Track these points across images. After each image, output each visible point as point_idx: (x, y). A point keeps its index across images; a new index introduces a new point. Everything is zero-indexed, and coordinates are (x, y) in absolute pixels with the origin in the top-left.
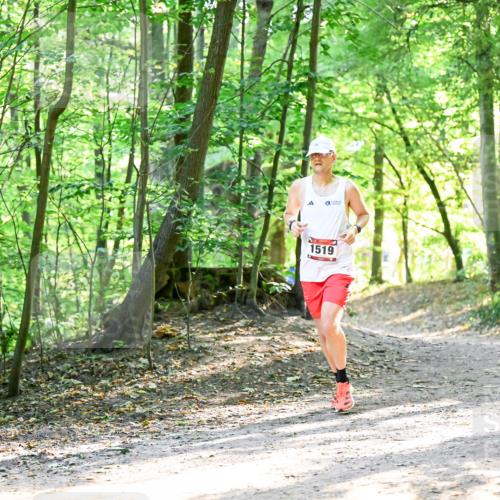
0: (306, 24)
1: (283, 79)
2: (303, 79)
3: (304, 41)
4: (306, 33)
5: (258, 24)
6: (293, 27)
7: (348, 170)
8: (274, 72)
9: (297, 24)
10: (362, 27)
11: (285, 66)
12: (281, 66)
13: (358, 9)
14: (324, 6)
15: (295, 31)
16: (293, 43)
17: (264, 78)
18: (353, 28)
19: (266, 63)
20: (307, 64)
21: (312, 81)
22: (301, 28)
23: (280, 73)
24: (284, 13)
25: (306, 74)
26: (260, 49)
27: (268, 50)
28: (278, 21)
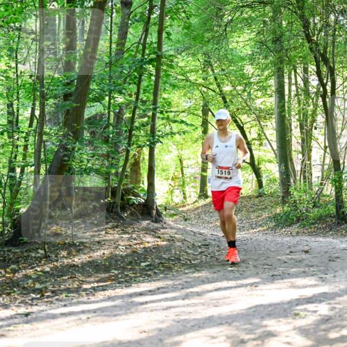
0: (155, 18)
1: (139, 56)
2: (153, 56)
3: (154, 30)
4: (155, 24)
5: (122, 17)
6: (146, 20)
7: (184, 119)
8: (133, 51)
9: (149, 18)
10: (194, 21)
11: (141, 47)
12: (137, 47)
13: (191, 8)
14: (168, 6)
15: (147, 22)
16: (146, 31)
17: (126, 55)
18: (187, 21)
19: (128, 45)
20: (156, 45)
21: (159, 57)
22: (152, 21)
23: (137, 51)
24: (140, 10)
25: (155, 53)
26: (123, 35)
27: (129, 36)
28: (136, 16)
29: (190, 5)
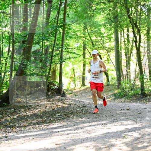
1: (55, 24)
2: (61, 24)
3: (62, 13)
4: (62, 10)
5: (48, 8)
6: (58, 9)
7: (75, 52)
8: (53, 22)
10: (79, 9)
11: (56, 20)
12: (55, 20)
13: (78, 4)
14: (68, 2)
16: (59, 13)
17: (50, 24)
18: (77, 9)
19: (50, 19)
20: (63, 20)
21: (64, 25)
22: (61, 9)
23: (55, 22)
24: (56, 4)
25: (62, 23)
26: (48, 15)
27: (51, 16)
28: (54, 7)
29: (78, 2)
